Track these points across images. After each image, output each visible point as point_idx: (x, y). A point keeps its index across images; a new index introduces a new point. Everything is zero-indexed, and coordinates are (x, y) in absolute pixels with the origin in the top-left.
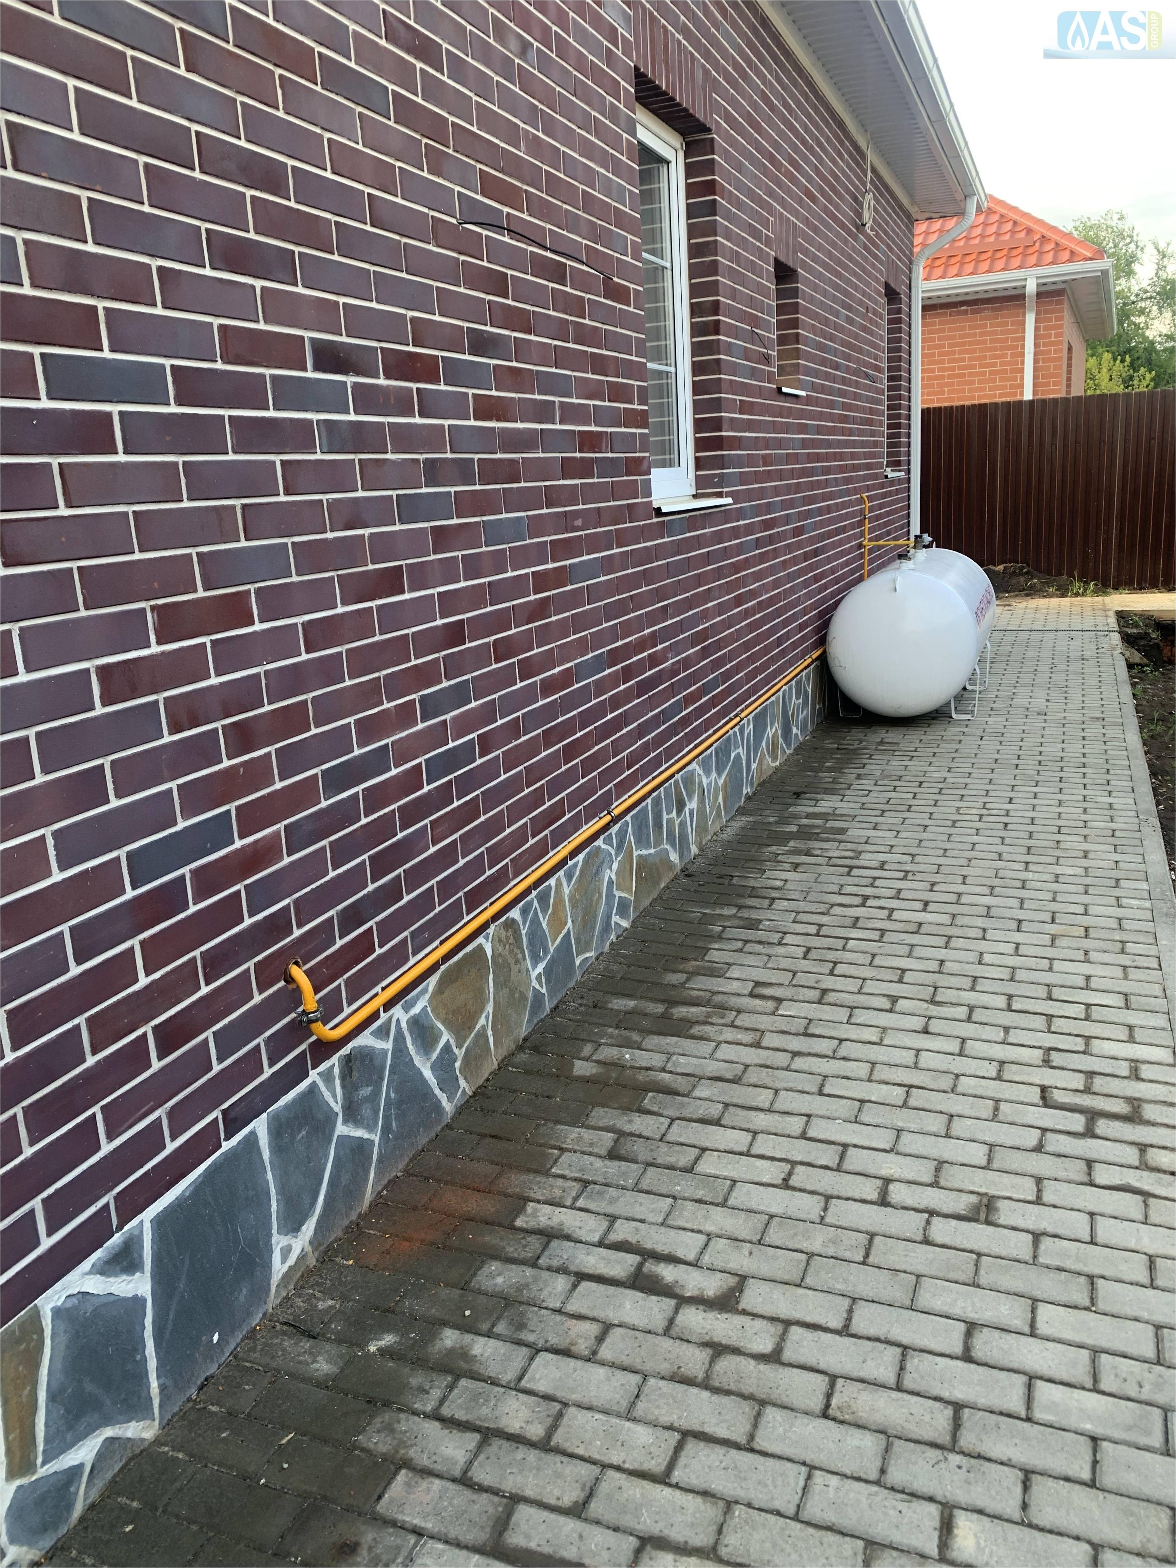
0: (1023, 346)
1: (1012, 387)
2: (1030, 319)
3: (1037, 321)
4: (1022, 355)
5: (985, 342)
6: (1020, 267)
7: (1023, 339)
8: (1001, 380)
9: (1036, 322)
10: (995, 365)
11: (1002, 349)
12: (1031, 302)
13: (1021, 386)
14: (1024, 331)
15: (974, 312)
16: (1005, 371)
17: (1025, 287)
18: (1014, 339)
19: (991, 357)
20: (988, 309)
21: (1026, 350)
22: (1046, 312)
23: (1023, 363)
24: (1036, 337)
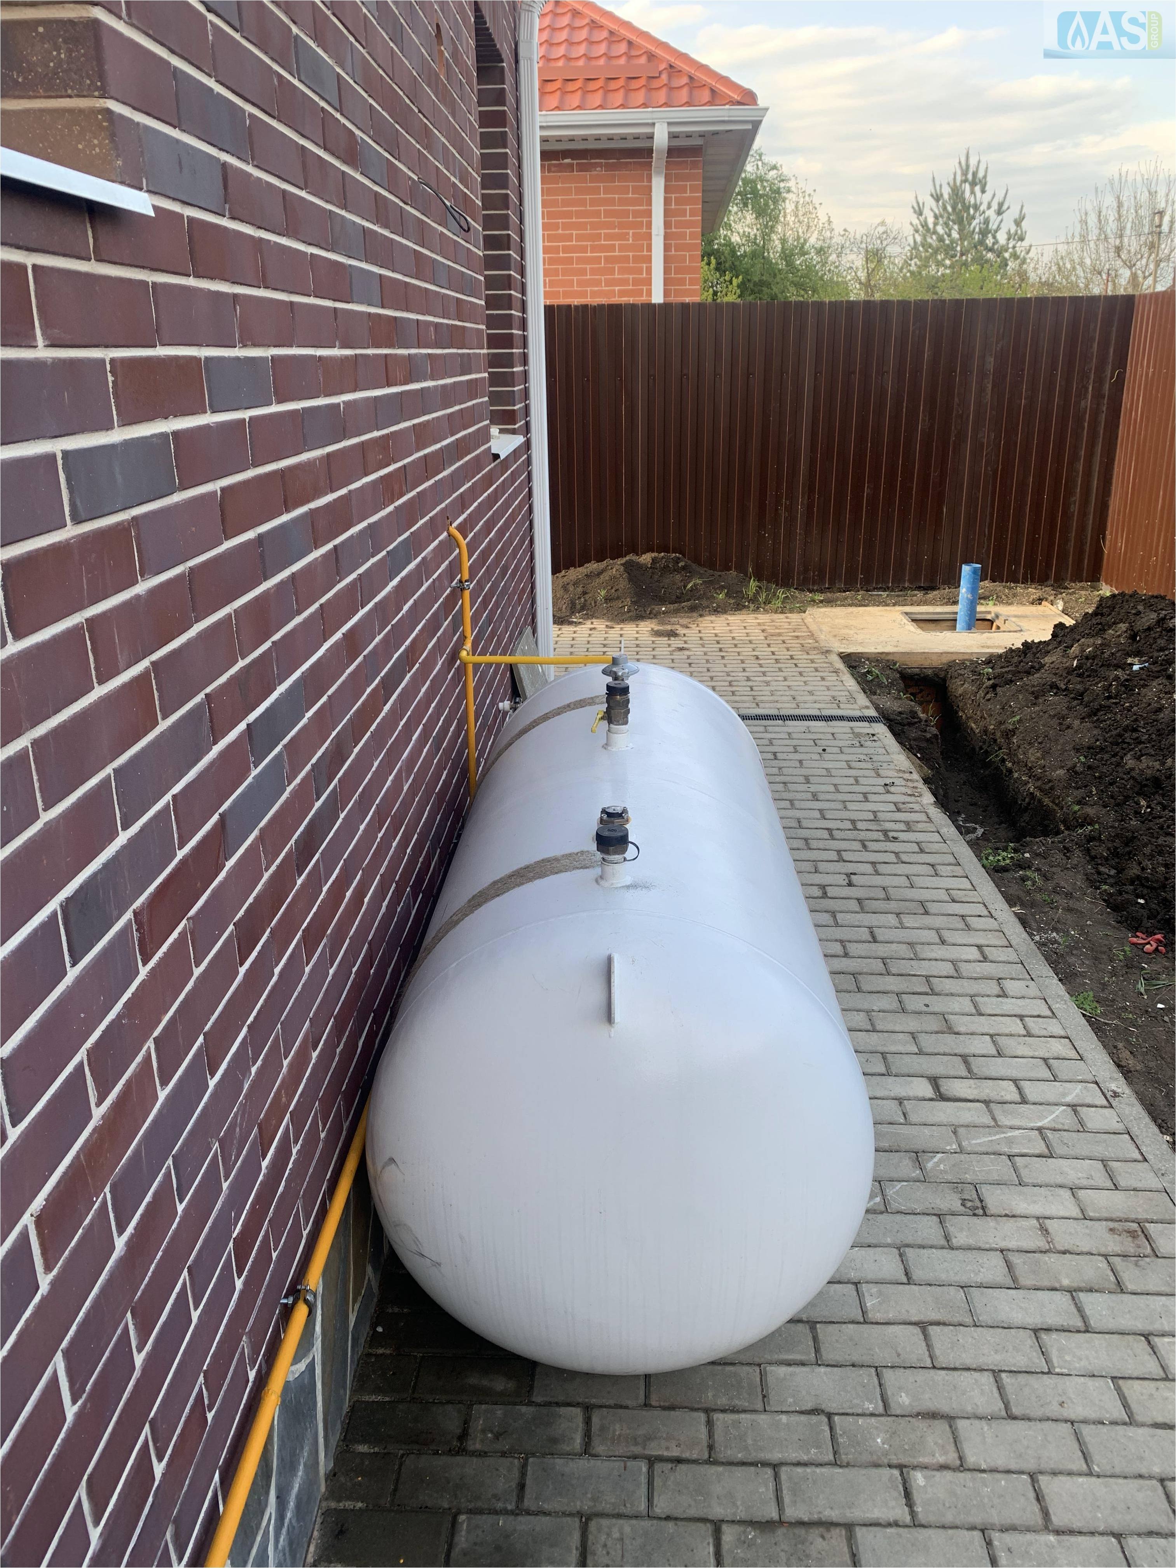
0: (649, 225)
1: (636, 282)
2: (658, 185)
3: (667, 190)
4: (649, 236)
5: (597, 214)
6: (645, 105)
7: (649, 213)
8: (622, 271)
9: (666, 192)
10: (612, 248)
11: (621, 226)
12: (658, 160)
13: (648, 282)
14: (650, 203)
15: (582, 168)
16: (626, 259)
17: (651, 137)
18: (636, 214)
19: (608, 237)
20: (600, 165)
21: (654, 231)
22: (678, 178)
23: (649, 249)
24: (667, 213)
